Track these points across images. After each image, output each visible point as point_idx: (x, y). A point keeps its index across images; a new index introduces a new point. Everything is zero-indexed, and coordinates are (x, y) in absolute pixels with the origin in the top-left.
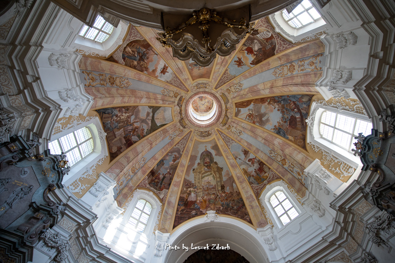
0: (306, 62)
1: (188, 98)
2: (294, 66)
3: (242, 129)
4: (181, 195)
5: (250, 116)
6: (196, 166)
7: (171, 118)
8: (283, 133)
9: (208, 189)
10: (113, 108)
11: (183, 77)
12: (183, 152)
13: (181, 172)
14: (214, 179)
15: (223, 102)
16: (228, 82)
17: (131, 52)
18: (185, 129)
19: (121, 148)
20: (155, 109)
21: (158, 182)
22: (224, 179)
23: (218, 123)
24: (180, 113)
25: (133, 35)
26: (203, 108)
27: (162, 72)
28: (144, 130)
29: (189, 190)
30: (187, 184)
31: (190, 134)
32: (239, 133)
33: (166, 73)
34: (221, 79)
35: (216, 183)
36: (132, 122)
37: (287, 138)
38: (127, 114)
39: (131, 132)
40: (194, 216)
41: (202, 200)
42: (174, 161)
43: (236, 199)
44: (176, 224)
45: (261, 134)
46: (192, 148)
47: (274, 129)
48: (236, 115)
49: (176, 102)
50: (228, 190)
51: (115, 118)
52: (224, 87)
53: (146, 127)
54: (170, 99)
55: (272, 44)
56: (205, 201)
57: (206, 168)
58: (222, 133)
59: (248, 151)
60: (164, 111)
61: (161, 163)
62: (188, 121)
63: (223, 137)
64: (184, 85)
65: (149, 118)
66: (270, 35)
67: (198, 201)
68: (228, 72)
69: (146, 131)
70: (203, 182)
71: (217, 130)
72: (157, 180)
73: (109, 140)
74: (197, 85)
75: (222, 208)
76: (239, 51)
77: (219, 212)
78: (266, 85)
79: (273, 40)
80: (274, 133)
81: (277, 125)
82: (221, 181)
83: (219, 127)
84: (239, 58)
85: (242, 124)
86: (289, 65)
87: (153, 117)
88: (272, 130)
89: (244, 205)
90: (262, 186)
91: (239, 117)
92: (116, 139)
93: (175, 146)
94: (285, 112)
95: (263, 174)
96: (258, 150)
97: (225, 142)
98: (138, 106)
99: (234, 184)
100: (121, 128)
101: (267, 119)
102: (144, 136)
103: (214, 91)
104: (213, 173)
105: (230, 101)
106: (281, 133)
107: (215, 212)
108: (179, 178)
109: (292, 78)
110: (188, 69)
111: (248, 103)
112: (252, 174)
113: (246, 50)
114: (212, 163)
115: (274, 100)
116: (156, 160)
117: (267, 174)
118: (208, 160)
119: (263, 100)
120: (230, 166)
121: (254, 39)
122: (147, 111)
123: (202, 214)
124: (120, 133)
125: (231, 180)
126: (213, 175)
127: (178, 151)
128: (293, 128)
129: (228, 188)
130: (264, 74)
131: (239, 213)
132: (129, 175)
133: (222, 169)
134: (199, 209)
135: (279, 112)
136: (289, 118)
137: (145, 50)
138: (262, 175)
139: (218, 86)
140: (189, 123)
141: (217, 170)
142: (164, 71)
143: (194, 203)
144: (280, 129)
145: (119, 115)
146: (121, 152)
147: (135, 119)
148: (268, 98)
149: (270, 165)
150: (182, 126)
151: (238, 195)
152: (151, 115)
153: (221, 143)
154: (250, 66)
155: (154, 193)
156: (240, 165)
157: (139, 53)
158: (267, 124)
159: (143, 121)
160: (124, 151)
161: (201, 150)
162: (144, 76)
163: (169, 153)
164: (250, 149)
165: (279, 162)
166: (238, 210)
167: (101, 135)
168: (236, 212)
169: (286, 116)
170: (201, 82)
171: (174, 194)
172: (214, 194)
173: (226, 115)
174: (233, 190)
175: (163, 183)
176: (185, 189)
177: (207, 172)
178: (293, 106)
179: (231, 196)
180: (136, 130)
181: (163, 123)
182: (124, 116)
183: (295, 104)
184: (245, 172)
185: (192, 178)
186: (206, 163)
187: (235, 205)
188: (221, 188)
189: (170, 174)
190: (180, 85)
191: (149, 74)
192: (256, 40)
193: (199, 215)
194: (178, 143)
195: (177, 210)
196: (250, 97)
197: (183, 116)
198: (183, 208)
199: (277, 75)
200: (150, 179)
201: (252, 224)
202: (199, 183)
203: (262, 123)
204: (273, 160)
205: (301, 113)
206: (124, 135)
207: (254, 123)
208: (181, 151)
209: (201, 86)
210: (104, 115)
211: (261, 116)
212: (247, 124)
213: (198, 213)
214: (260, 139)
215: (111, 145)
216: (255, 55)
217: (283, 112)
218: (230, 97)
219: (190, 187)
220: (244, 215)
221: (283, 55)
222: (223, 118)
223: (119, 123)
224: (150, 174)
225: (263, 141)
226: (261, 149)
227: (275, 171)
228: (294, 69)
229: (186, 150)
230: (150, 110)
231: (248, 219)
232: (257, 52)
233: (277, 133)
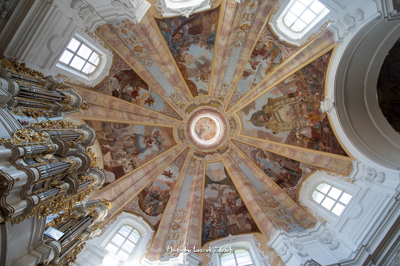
0: (125, 38)
1: (195, 147)
2: (135, 48)
3: (220, 84)
4: (306, 146)
5: (203, 78)
6: (270, 131)
7: (218, 162)
8: (211, 37)
9: (295, 114)
10: (203, 227)
11: (174, 154)
12: (254, 147)
13: (278, 148)
14: (282, 107)
15: (195, 110)
16: (172, 109)
17: (150, 208)
18: (230, 146)
19: (248, 218)
20: (208, 181)
21: (291, 175)
22: (281, 95)
23: (218, 111)
24: (212, 153)
25: (134, 207)
26: (211, 127)
27: (170, 177)
28: (230, 192)
29: (298, 137)
30: (292, 139)
31: (235, 140)
32: (225, 86)
33: (171, 172)
34: (172, 116)
35: (287, 105)
36: (221, 206)
37: (215, 31)
38: (212, 211)
39: (231, 207)
40: (331, 130)
41: (310, 120)
42: (265, 157)
43: (303, 77)
44: (342, 152)
45: (220, 62)
46: (250, 138)
47: (210, 49)
48: (206, 93)
49: (201, 159)
50: (293, 89)
51: (215, 224)
52: (179, 111)
53: (228, 190)
54: (198, 166)
55: (122, 75)
56: (310, 116)
57: (271, 118)
58: (229, 105)
59: (244, 72)
60: (211, 171)
61: (268, 172)
62: (221, 145)
63: (233, 103)
64: (182, 153)
65: (217, 187)
66: (115, 78)
67: (312, 125)
68: (162, 110)
69: (231, 191)
70: (288, 121)
71: (226, 111)
72: (288, 177)
73: (237, 231)
74: (182, 140)
75: (317, 94)
76: (138, 104)
77: (322, 98)
78: (164, 69)
79: (118, 75)
80: (214, 48)
81: (204, 47)
82: (284, 99)
83: (222, 109)
84: (145, 103)
85: (215, 85)
86: (136, 53)
87: (217, 183)
88: (212, 50)
89: (310, 65)
90: (283, 46)
91: (207, 90)
92: (238, 224)
93: (248, 156)
94: (187, 42)
95: (268, 49)
96: (240, 61)
97: (238, 100)
98: (204, 200)
99: (285, 83)
100: (227, 218)
101: (201, 59)
102: (237, 193)
103: (186, 121)
104: (276, 110)
105: (192, 102)
106: (211, 40)
107: (322, 102)
108: (285, 150)
109: (146, 46)
110: (164, 151)
111: (190, 83)
112: (270, 62)
113: (135, 98)
114: (264, 112)
115: (178, 57)
116: (264, 179)
117: (266, 44)
118: (262, 117)
119: (182, 69)
120: (265, 91)
121: (122, 93)
122: (210, 190)
123: (326, 119)
124: (232, 219)
125: (281, 86)
126: (279, 109)
127: (254, 152)
128: (202, 28)
129: (291, 89)
130: (154, 75)
131: (320, 69)
132: (279, 210)
133: (269, 100)
134: (321, 123)
135: (190, 48)
136: (192, 36)
137: (148, 195)
138: (270, 50)
139: (179, 117)
140: (223, 143)
141: (271, 105)
142: (169, 175)
143: (314, 131)
144: (207, 42)
145: (211, 220)
146: (252, 219)
147: (218, 202)
148: (178, 64)
149: (253, 42)
150: (226, 150)
151: (298, 75)
152: (214, 185)
153: (241, 105)
154: (151, 90)
155: (304, 180)
156: (262, 78)
157: (151, 201)
158: (206, 58)
159: (221, 193)
160: (251, 216)
161: (250, 126)
162: (174, 194)
163: (256, 163)
164: (241, 70)
165: (246, 33)
166: (317, 72)
167: (231, 240)
168: (319, 75)
169: (192, 40)
170: (177, 136)
171: (305, 155)
172: (300, 106)
173: (209, 104)
174: (292, 82)
175: (292, 169)
176: (298, 142)
177: (275, 116)
178: (178, 36)
179: (301, 84)
180: (230, 201)
181: (224, 171)
182: (214, 214)
183: (175, 34)
184: (269, 70)
185: (284, 135)
186: (265, 119)
187: (311, 76)
188: (292, 97)
189: (281, 161)
190: (182, 156)
191: (172, 189)
192: (122, 91)
193: (329, 123)
194: (245, 153)
195: (325, 150)
196: (183, 83)
197: (215, 150)
198: (321, 144)
199: (151, 61)
200: (287, 185)
201: (332, 50)
202: (289, 126)
203: (208, 64)
204: (246, 40)
205: (183, 25)
206: (235, 215)
207: (210, 72)
208: (254, 149)
209: (181, 135)
210: (210, 236)
211: (200, 66)
212: (213, 80)
213: (326, 123)
214: (226, 62)
215: (243, 230)
216: (138, 89)
217: (189, 44)
218: (187, 104)
219: (295, 136)
220: (322, 62)
221: (129, 61)
222: (213, 107)
223: (221, 220)
224: (280, 184)
225: (226, 58)
226: (237, 57)
227: (259, 35)
228: (138, 46)
229: (253, 143)
230: (210, 186)
231: (326, 57)
232: (134, 87)
233: (214, 44)
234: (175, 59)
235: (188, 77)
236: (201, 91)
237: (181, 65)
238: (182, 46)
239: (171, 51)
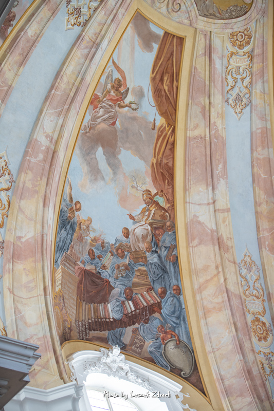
48: (141, 22)
78: (224, 221)
109: (247, 330)
119: (165, 174)
128: (78, 287)
158: (86, 168)
169: (108, 260)
217: (120, 250)
218: (220, 32)
234: (173, 227)
235: (162, 130)
236: (147, 39)
237: (161, 192)
238: (138, 257)
239: (176, 262)
